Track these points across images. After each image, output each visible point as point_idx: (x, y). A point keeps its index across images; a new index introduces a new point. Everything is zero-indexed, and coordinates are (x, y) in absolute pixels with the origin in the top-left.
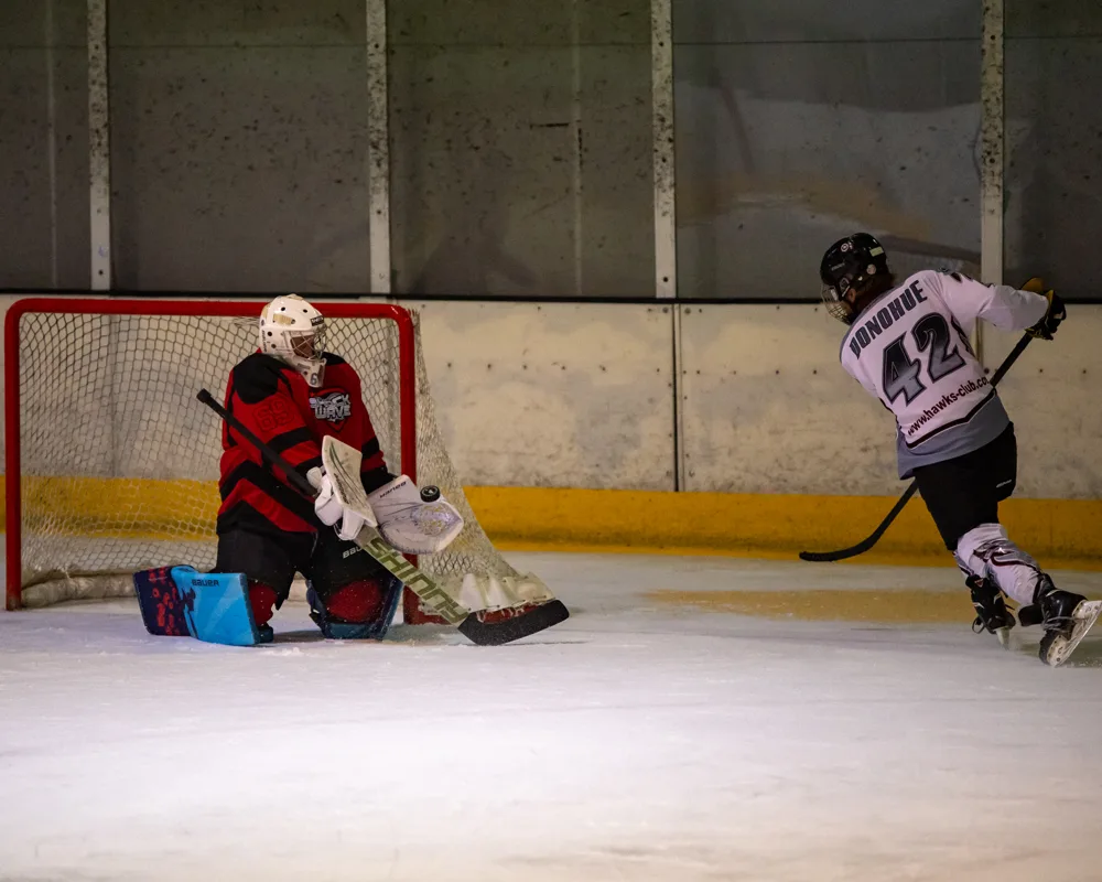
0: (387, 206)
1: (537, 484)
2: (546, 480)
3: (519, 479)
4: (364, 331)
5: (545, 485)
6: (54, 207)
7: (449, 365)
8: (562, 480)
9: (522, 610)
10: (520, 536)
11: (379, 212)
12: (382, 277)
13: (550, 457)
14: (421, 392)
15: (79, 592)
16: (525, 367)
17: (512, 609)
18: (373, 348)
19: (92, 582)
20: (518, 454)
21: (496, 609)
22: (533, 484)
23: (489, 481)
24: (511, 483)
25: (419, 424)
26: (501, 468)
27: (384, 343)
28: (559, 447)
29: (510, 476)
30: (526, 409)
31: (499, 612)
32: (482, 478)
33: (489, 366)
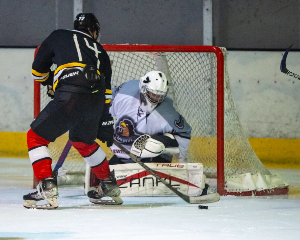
0: (211, 7)
1: (281, 137)
2: (285, 135)
3: (272, 134)
4: (200, 59)
5: (284, 137)
6: (57, 9)
7: (240, 81)
8: (292, 135)
9: (274, 191)
10: (272, 162)
11: (208, 10)
12: (208, 40)
13: (287, 124)
14: (226, 87)
15: (67, 182)
16: (275, 82)
17: (269, 190)
18: (204, 68)
19: (73, 177)
20: (272, 123)
21: (261, 190)
22: (278, 136)
23: (258, 135)
24: (268, 136)
25: (226, 102)
26: (264, 129)
27: (209, 65)
28: (291, 119)
29: (268, 133)
30: (276, 101)
31: (262, 191)
32: (254, 134)
33: (258, 82)
